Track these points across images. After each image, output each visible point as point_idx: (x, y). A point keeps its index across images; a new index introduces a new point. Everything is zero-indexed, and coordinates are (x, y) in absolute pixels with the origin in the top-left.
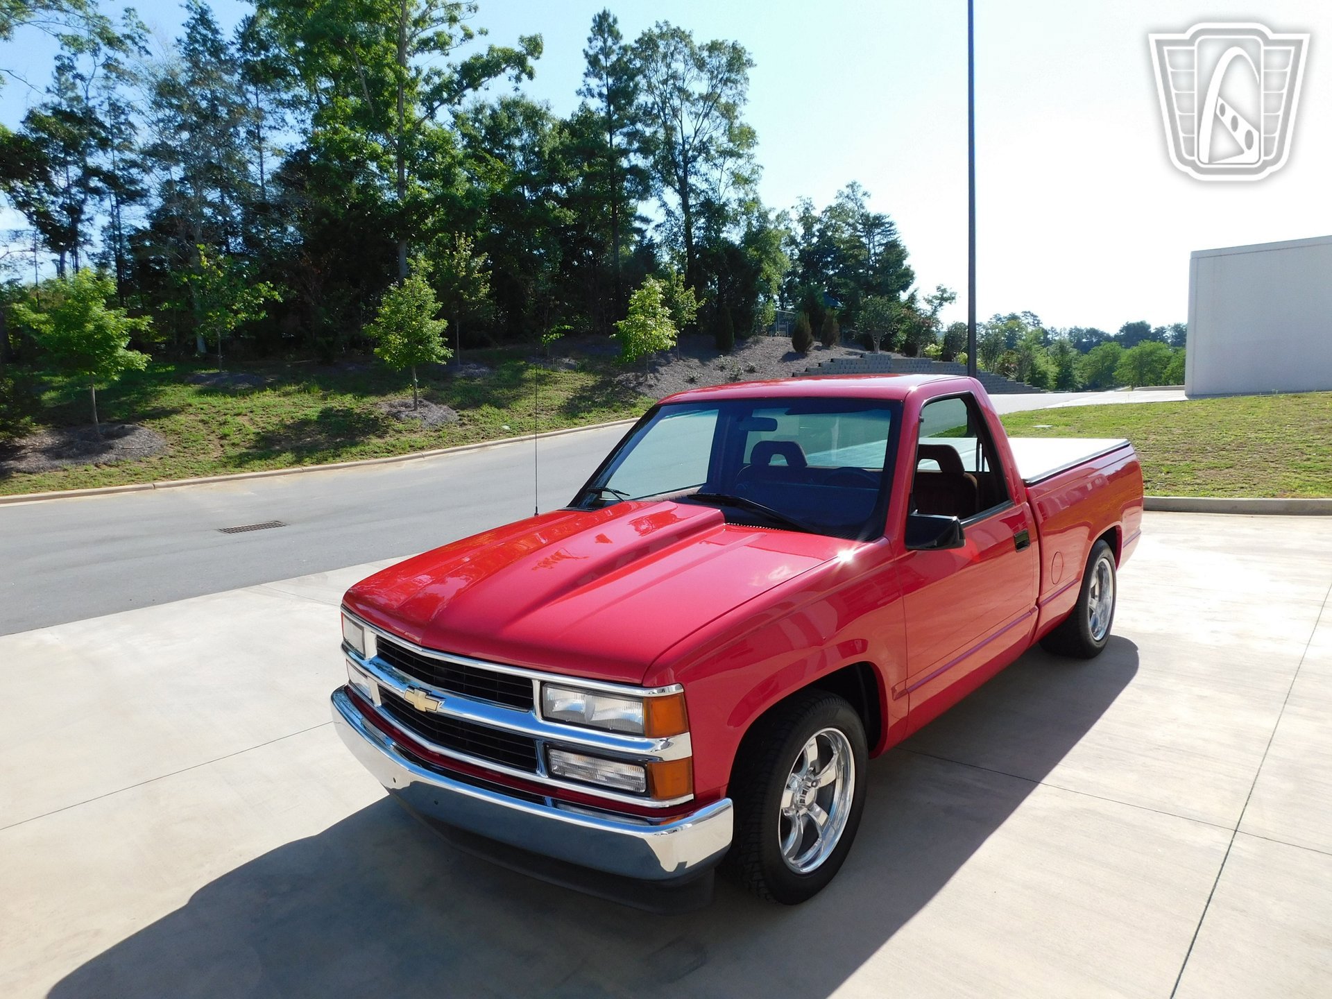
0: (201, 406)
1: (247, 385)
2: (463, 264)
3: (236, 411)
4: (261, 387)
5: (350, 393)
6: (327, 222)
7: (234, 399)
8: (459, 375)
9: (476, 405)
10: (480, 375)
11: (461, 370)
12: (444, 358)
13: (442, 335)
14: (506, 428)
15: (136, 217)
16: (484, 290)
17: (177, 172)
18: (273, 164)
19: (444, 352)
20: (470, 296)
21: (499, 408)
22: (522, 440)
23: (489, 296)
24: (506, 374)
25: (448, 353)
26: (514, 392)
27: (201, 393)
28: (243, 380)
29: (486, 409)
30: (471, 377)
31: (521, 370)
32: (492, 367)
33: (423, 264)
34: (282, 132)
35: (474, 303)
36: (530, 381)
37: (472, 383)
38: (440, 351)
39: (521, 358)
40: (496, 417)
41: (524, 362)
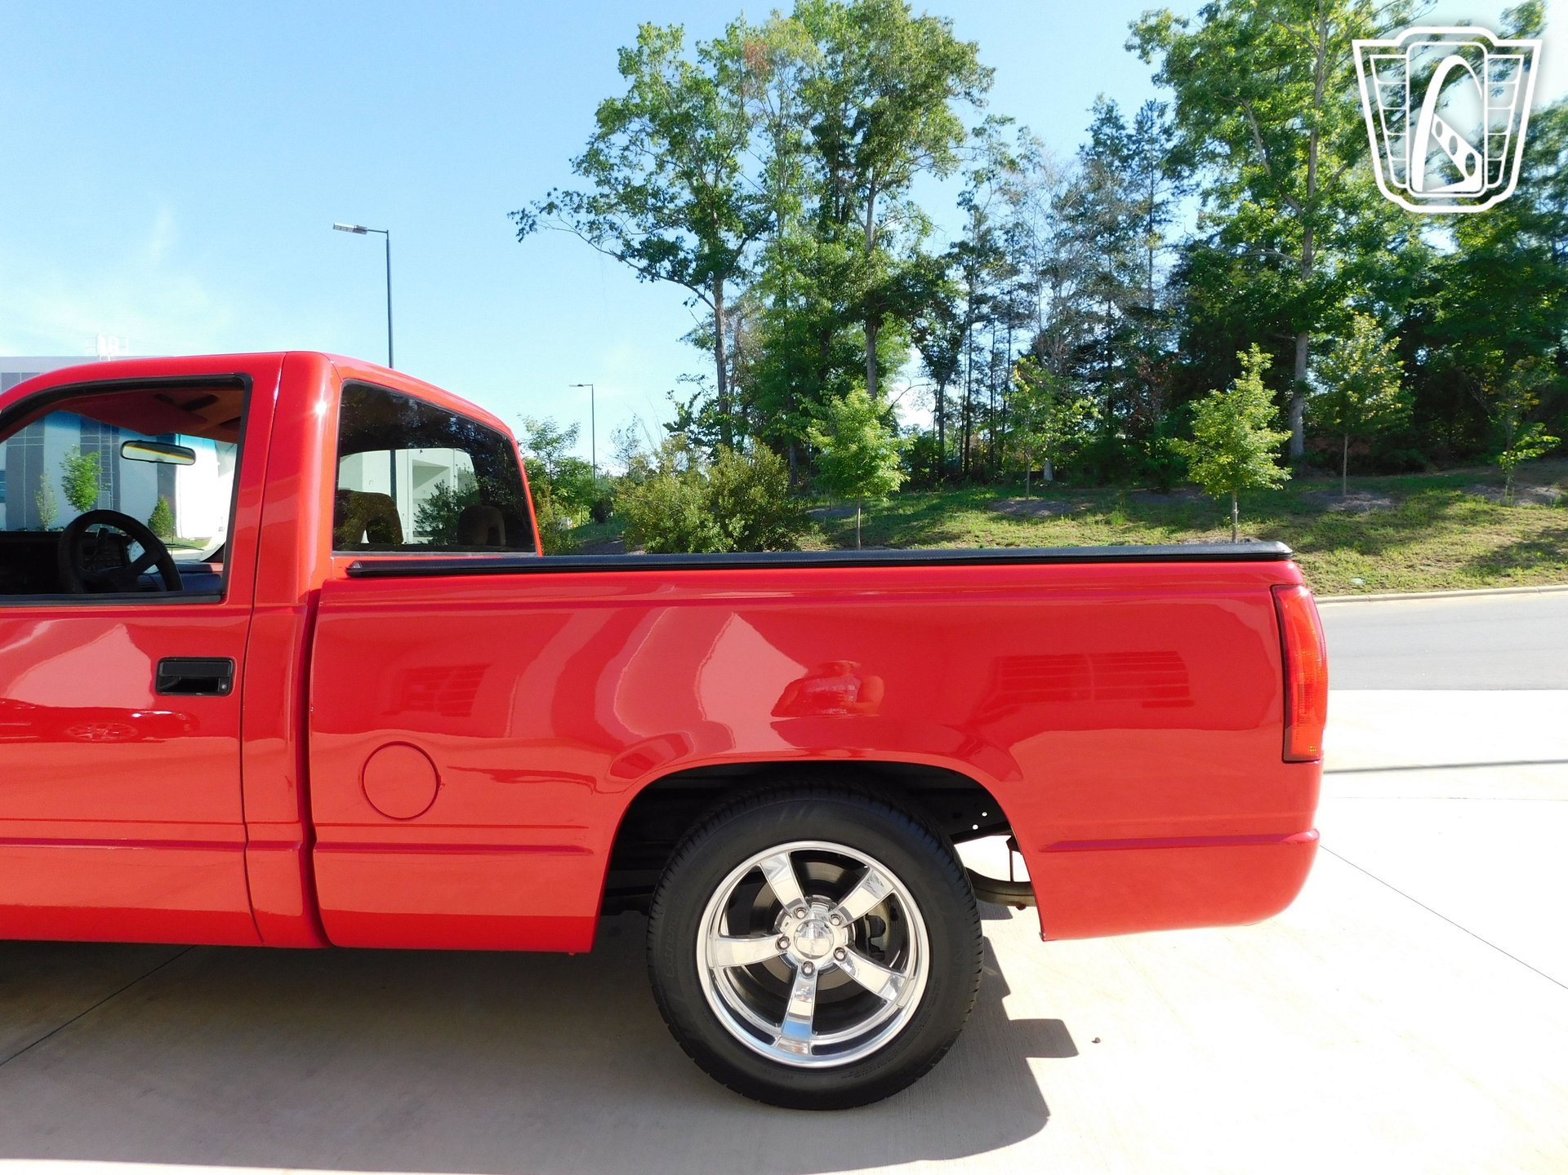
0: (977, 534)
1: (1046, 513)
2: (1356, 356)
3: (1010, 541)
4: (1056, 516)
5: (1161, 525)
6: (1199, 321)
7: (1020, 528)
8: (1335, 507)
9: (1331, 545)
10: (1369, 507)
11: (1341, 503)
12: (1280, 481)
13: (1272, 450)
14: (1358, 581)
15: (1023, 340)
16: (1391, 391)
17: (1068, 288)
18: (1167, 262)
19: (1276, 471)
20: (1362, 400)
21: (1363, 553)
22: (1370, 600)
23: (1398, 398)
24: (1414, 507)
25: (1285, 474)
26: (1405, 533)
27: (993, 519)
28: (1048, 508)
29: (1342, 554)
30: (1350, 512)
31: (1446, 503)
32: (1397, 499)
33: (1258, 358)
34: (1174, 223)
35: (1370, 409)
36: (1449, 519)
37: (1348, 519)
38: (1267, 472)
39: (1455, 488)
40: (1351, 566)
41: (1459, 492)
